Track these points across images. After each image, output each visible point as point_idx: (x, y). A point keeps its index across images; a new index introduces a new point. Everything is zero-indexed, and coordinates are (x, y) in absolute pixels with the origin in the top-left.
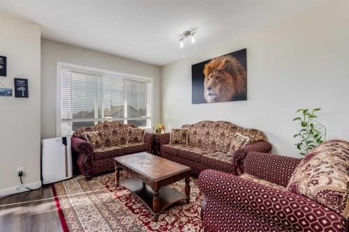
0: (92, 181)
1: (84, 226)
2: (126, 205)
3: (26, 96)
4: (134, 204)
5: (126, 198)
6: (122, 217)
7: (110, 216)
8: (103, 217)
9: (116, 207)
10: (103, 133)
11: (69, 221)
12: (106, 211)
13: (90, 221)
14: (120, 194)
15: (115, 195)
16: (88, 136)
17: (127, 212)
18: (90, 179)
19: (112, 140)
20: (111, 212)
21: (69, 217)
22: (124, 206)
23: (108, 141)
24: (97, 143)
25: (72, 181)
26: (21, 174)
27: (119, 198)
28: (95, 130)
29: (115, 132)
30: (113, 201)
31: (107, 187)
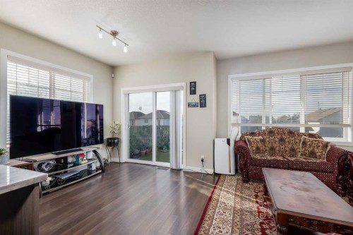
0: (247, 185)
1: (215, 217)
2: (261, 224)
3: (205, 106)
4: (271, 229)
5: (267, 217)
6: (247, 232)
7: (239, 223)
8: (233, 220)
9: (249, 219)
10: (268, 139)
11: (210, 207)
12: (238, 217)
13: (222, 217)
14: (263, 209)
15: (258, 208)
16: (249, 141)
17: (256, 232)
18: (247, 182)
19: (277, 149)
20: (242, 220)
21: (212, 204)
22: (258, 223)
23: (272, 149)
24: (258, 148)
25: (233, 177)
26: (202, 160)
27: (259, 212)
28: (259, 135)
29: (282, 140)
30: (251, 212)
31: (257, 196)
